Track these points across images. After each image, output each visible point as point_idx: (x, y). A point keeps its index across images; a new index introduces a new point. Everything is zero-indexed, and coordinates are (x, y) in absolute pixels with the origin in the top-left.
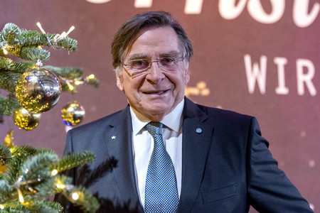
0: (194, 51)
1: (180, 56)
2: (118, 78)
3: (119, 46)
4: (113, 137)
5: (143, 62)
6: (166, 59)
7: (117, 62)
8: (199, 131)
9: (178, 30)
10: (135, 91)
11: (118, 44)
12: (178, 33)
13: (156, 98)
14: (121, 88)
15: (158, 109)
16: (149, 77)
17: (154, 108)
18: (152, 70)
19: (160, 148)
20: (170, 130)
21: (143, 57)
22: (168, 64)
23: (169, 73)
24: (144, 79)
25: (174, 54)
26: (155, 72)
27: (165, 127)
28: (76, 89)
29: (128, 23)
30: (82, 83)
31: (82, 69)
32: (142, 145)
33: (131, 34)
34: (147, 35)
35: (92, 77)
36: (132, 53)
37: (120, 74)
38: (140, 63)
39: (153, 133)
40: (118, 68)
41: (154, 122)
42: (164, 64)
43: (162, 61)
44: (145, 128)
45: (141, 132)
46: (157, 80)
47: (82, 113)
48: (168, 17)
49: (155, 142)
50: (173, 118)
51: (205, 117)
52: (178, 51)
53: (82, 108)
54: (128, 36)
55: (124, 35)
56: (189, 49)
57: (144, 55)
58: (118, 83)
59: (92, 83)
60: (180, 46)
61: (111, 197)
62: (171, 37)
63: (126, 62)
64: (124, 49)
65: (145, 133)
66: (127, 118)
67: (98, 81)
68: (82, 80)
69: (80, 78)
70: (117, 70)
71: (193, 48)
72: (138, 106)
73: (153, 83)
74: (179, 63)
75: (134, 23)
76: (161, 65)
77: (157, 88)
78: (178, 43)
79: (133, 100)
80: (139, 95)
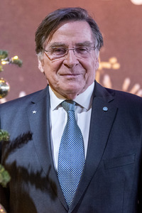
1: (92, 46)
2: (39, 62)
3: (42, 35)
4: (34, 112)
7: (40, 48)
8: (105, 109)
9: (92, 24)
10: (54, 74)
11: (41, 33)
12: (92, 27)
13: (71, 79)
14: (42, 71)
16: (65, 62)
18: (69, 56)
19: (72, 123)
20: (82, 107)
21: (62, 46)
22: (82, 52)
23: (82, 60)
24: (62, 63)
25: (87, 44)
26: (71, 58)
27: (77, 104)
28: (3, 68)
29: (50, 16)
30: (8, 62)
31: (7, 52)
33: (52, 25)
34: (65, 27)
35: (16, 58)
36: (52, 42)
37: (42, 58)
38: (59, 50)
39: (67, 110)
40: (40, 53)
42: (78, 52)
43: (77, 49)
44: (61, 105)
45: (57, 108)
46: (72, 65)
47: (7, 88)
48: (84, 13)
50: (84, 98)
51: (111, 98)
52: (91, 42)
53: (7, 83)
55: (47, 26)
56: (101, 41)
57: (62, 43)
58: (40, 65)
59: (16, 63)
60: (93, 38)
62: (85, 30)
64: (46, 37)
65: (61, 109)
66: (46, 96)
67: (21, 62)
68: (8, 60)
69: (6, 59)
70: (39, 55)
72: (55, 86)
73: (69, 67)
74: (91, 52)
75: (55, 17)
76: (76, 52)
77: (72, 71)
78: (92, 35)
79: (52, 81)
80: (57, 77)
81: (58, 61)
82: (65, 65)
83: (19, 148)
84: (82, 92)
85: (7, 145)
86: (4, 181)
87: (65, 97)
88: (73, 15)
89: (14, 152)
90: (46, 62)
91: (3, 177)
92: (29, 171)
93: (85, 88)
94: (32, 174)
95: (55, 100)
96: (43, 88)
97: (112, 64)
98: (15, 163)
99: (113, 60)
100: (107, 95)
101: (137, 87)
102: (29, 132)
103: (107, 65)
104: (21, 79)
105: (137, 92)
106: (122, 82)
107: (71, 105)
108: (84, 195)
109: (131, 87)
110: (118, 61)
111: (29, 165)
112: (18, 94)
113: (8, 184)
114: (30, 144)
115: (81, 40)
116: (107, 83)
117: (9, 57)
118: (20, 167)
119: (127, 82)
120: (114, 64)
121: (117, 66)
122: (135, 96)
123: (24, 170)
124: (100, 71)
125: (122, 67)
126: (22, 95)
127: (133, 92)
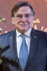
0: (35, 14)
1: (31, 15)
2: (13, 20)
3: (14, 11)
4: (11, 38)
5: (20, 16)
6: (27, 16)
7: (13, 16)
8: (35, 37)
9: (31, 7)
10: (18, 25)
12: (31, 8)
14: (14, 24)
16: (22, 21)
21: (20, 15)
24: (20, 21)
25: (29, 14)
26: (24, 19)
27: (26, 35)
29: (16, 5)
30: (1, 21)
31: (1, 17)
32: (19, 41)
35: (4, 19)
36: (17, 13)
37: (14, 19)
38: (19, 16)
40: (13, 18)
42: (26, 17)
43: (26, 16)
44: (20, 36)
45: (19, 37)
46: (24, 22)
48: (28, 3)
49: (23, 40)
50: (28, 33)
51: (37, 33)
52: (31, 13)
53: (1, 28)
55: (15, 8)
56: (34, 13)
58: (13, 22)
59: (4, 21)
60: (31, 12)
61: (8, 57)
62: (29, 9)
63: (15, 16)
64: (15, 12)
65: (20, 37)
66: (15, 33)
67: (6, 20)
68: (1, 20)
71: (35, 13)
72: (18, 29)
73: (23, 22)
74: (31, 17)
75: (18, 5)
76: (25, 17)
77: (24, 24)
78: (31, 11)
79: (17, 27)
80: (19, 26)
82: (22, 22)
85: (1, 50)
88: (24, 4)
89: (4, 52)
90: (15, 21)
92: (9, 59)
96: (14, 30)
97: (37, 21)
99: (38, 20)
100: (36, 32)
101: (46, 29)
104: (6, 27)
105: (46, 31)
106: (41, 28)
107: (24, 36)
108: (28, 67)
109: (44, 29)
110: (39, 20)
112: (5, 32)
115: (27, 13)
116: (36, 28)
117: (1, 19)
118: (6, 58)
119: (42, 28)
120: (38, 21)
121: (39, 22)
124: (33, 24)
125: (41, 22)
127: (45, 31)
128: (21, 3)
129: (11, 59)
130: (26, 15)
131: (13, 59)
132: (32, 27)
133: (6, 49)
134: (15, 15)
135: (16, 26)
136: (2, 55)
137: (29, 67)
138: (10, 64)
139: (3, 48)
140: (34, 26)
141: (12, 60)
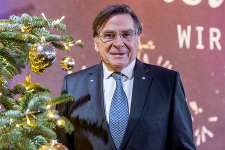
1: (134, 32)
2: (96, 44)
3: (97, 25)
4: (92, 81)
5: (111, 35)
6: (125, 34)
7: (96, 34)
8: (144, 78)
9: (134, 17)
10: (106, 53)
11: (97, 23)
12: (133, 19)
13: (118, 58)
14: (97, 51)
15: (119, 64)
16: (114, 44)
17: (116, 64)
19: (119, 88)
20: (126, 77)
21: (112, 32)
22: (126, 37)
23: (127, 43)
24: (112, 45)
25: (131, 31)
26: (118, 41)
27: (123, 75)
28: (70, 49)
29: (103, 11)
30: (73, 45)
31: (73, 37)
33: (105, 17)
34: (114, 19)
35: (79, 41)
36: (105, 29)
37: (97, 42)
38: (109, 35)
39: (116, 79)
40: (96, 38)
41: (117, 72)
42: (124, 37)
43: (123, 35)
44: (111, 75)
45: (108, 78)
46: (120, 46)
47: (73, 63)
48: (128, 9)
49: (117, 84)
50: (128, 70)
51: (148, 70)
52: (133, 29)
53: (73, 60)
54: (102, 19)
55: (100, 18)
56: (140, 29)
57: (112, 31)
58: (96, 47)
59: (79, 45)
60: (135, 26)
62: (129, 21)
63: (101, 35)
64: (100, 26)
65: (111, 78)
66: (100, 69)
67: (83, 44)
68: (74, 43)
69: (72, 42)
70: (95, 39)
71: (142, 28)
72: (107, 62)
73: (117, 48)
74: (133, 37)
75: (108, 11)
76: (122, 37)
77: (119, 51)
78: (134, 25)
79: (104, 58)
80: (108, 55)
81: (109, 44)
82: (114, 46)
83: (81, 106)
84: (127, 66)
85: (72, 104)
86: (69, 130)
87: (114, 70)
88: (120, 10)
89: (77, 108)
90: (100, 44)
91: (69, 128)
92: (88, 123)
93: (129, 63)
94: (91, 124)
95: (107, 72)
96: (98, 63)
97: (149, 46)
98: (78, 117)
99: (150, 43)
100: (145, 68)
101: (167, 63)
102: (88, 94)
103: (146, 47)
104: (83, 57)
105: (167, 66)
106: (157, 59)
107: (119, 76)
109: (163, 62)
110: (154, 44)
111: (88, 119)
112: (81, 68)
113: (73, 133)
114: (89, 104)
115: (126, 28)
116: (146, 60)
117: (74, 40)
118: (81, 120)
119: (160, 59)
120: (151, 45)
121: (153, 47)
122: (166, 69)
123: (85, 122)
124: (141, 51)
125: (156, 48)
126: (84, 68)
127: (165, 66)
128: (113, 8)
129: (93, 123)
130: (123, 32)
131: (97, 122)
132: (136, 58)
133: (81, 103)
134: (99, 33)
135: (103, 56)
136: (75, 114)
137: (131, 142)
138: (90, 131)
139: (76, 99)
140: (142, 56)
141: (95, 125)
